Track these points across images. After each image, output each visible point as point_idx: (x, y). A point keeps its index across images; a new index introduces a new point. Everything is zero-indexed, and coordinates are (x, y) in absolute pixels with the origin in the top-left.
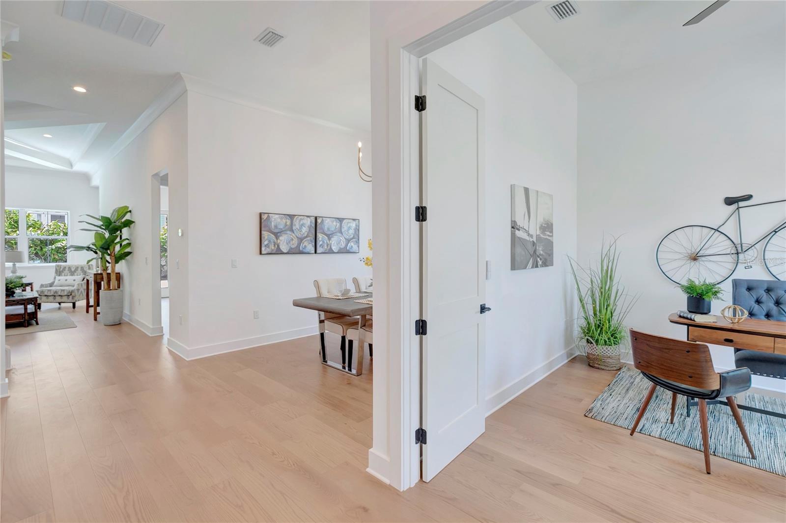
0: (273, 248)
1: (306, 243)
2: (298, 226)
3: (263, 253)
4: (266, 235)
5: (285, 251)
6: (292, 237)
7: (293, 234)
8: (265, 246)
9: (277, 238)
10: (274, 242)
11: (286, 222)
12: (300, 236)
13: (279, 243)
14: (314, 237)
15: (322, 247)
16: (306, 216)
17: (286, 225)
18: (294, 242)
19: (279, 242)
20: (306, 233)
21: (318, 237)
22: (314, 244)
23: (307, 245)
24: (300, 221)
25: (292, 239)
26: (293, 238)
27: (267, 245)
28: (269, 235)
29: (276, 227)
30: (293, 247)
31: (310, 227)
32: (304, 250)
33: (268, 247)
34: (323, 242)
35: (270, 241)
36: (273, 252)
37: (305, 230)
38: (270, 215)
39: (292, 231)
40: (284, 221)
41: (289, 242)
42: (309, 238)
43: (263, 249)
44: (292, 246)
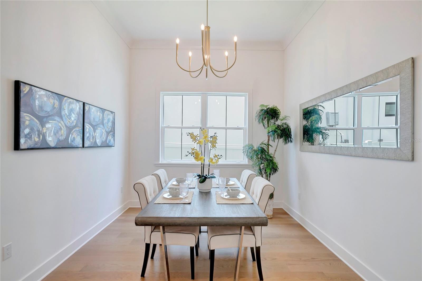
0: (37, 140)
1: (75, 135)
2: (66, 112)
3: (22, 147)
4: (28, 118)
5: (52, 144)
6: (60, 125)
7: (62, 122)
8: (26, 136)
9: (43, 125)
10: (39, 131)
11: (54, 104)
12: (69, 125)
13: (46, 132)
14: (82, 127)
15: (89, 140)
16: (76, 100)
17: (54, 108)
18: (62, 131)
19: (44, 131)
20: (75, 122)
21: (85, 128)
22: (82, 135)
23: (75, 136)
24: (69, 105)
25: (61, 129)
26: (62, 127)
27: (28, 134)
28: (32, 119)
29: (41, 107)
30: (62, 138)
31: (78, 114)
32: (73, 143)
33: (30, 138)
34: (90, 134)
35: (32, 129)
36: (36, 146)
37: (73, 117)
38: (33, 88)
39: (61, 117)
40: (52, 101)
41: (57, 132)
42: (77, 129)
43: (22, 141)
44: (60, 138)
